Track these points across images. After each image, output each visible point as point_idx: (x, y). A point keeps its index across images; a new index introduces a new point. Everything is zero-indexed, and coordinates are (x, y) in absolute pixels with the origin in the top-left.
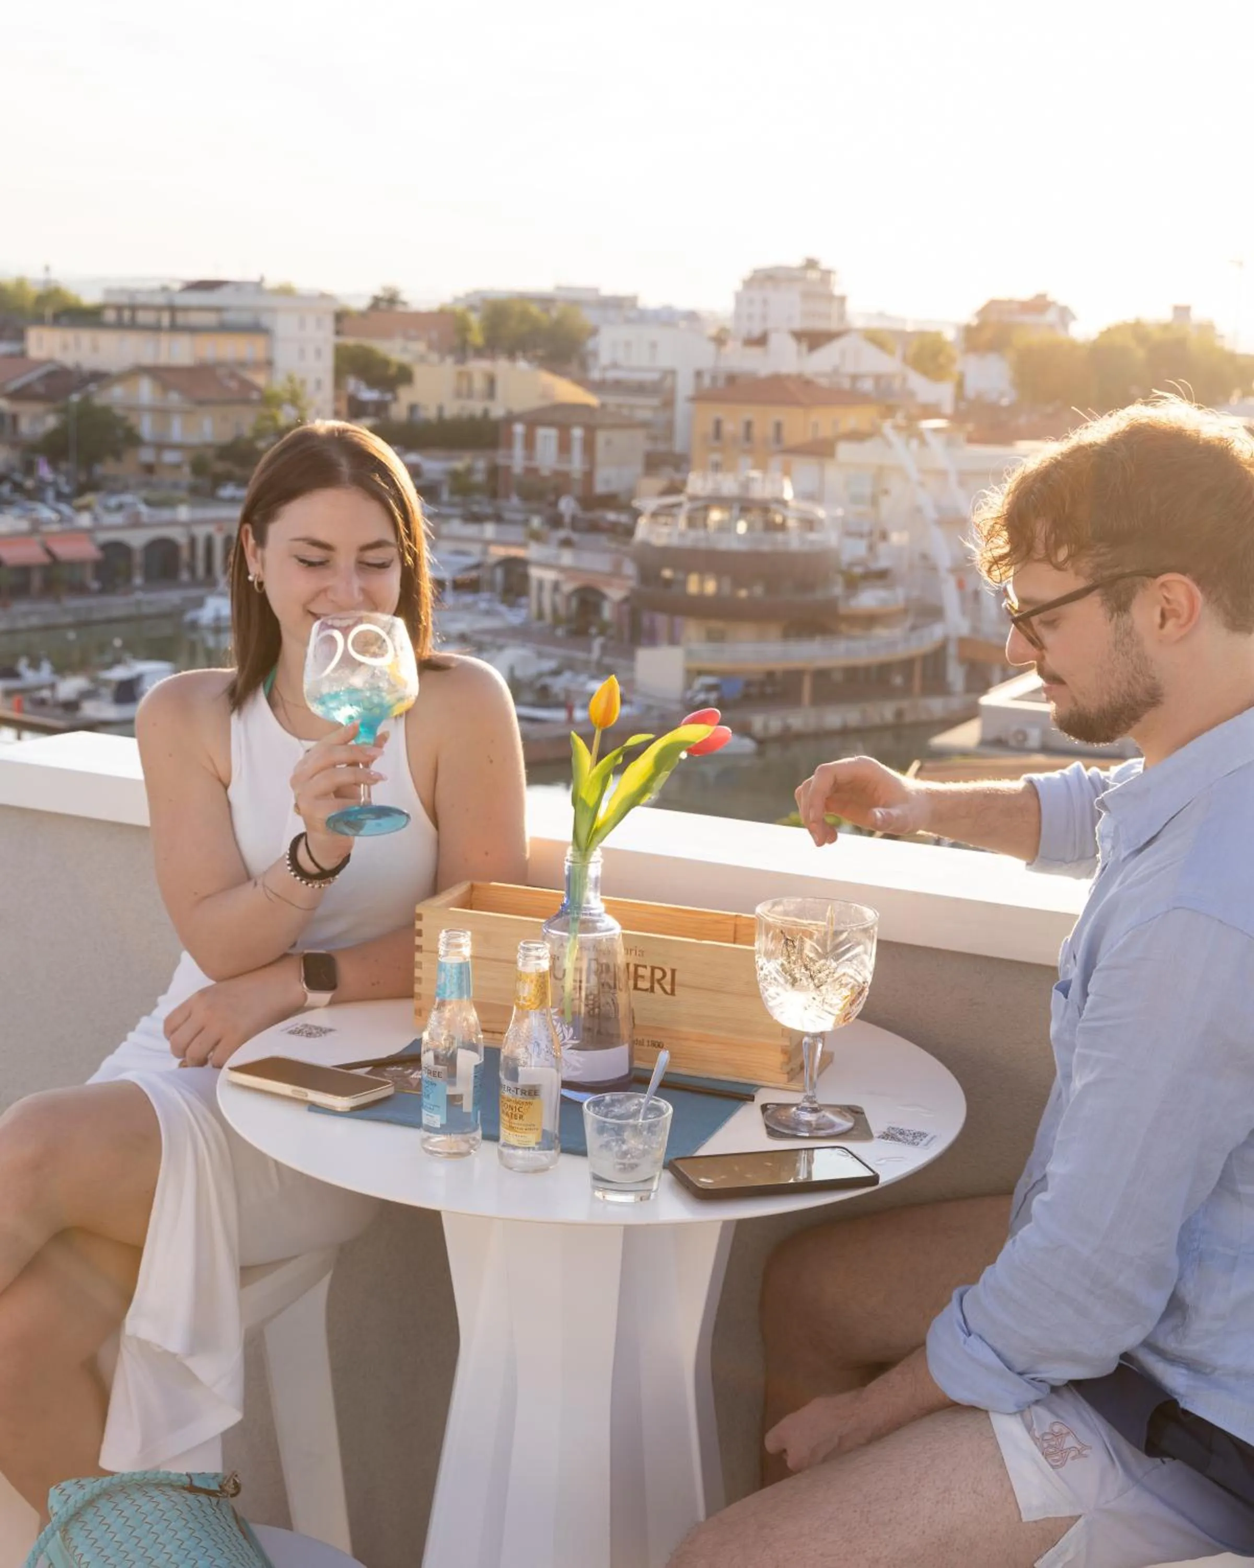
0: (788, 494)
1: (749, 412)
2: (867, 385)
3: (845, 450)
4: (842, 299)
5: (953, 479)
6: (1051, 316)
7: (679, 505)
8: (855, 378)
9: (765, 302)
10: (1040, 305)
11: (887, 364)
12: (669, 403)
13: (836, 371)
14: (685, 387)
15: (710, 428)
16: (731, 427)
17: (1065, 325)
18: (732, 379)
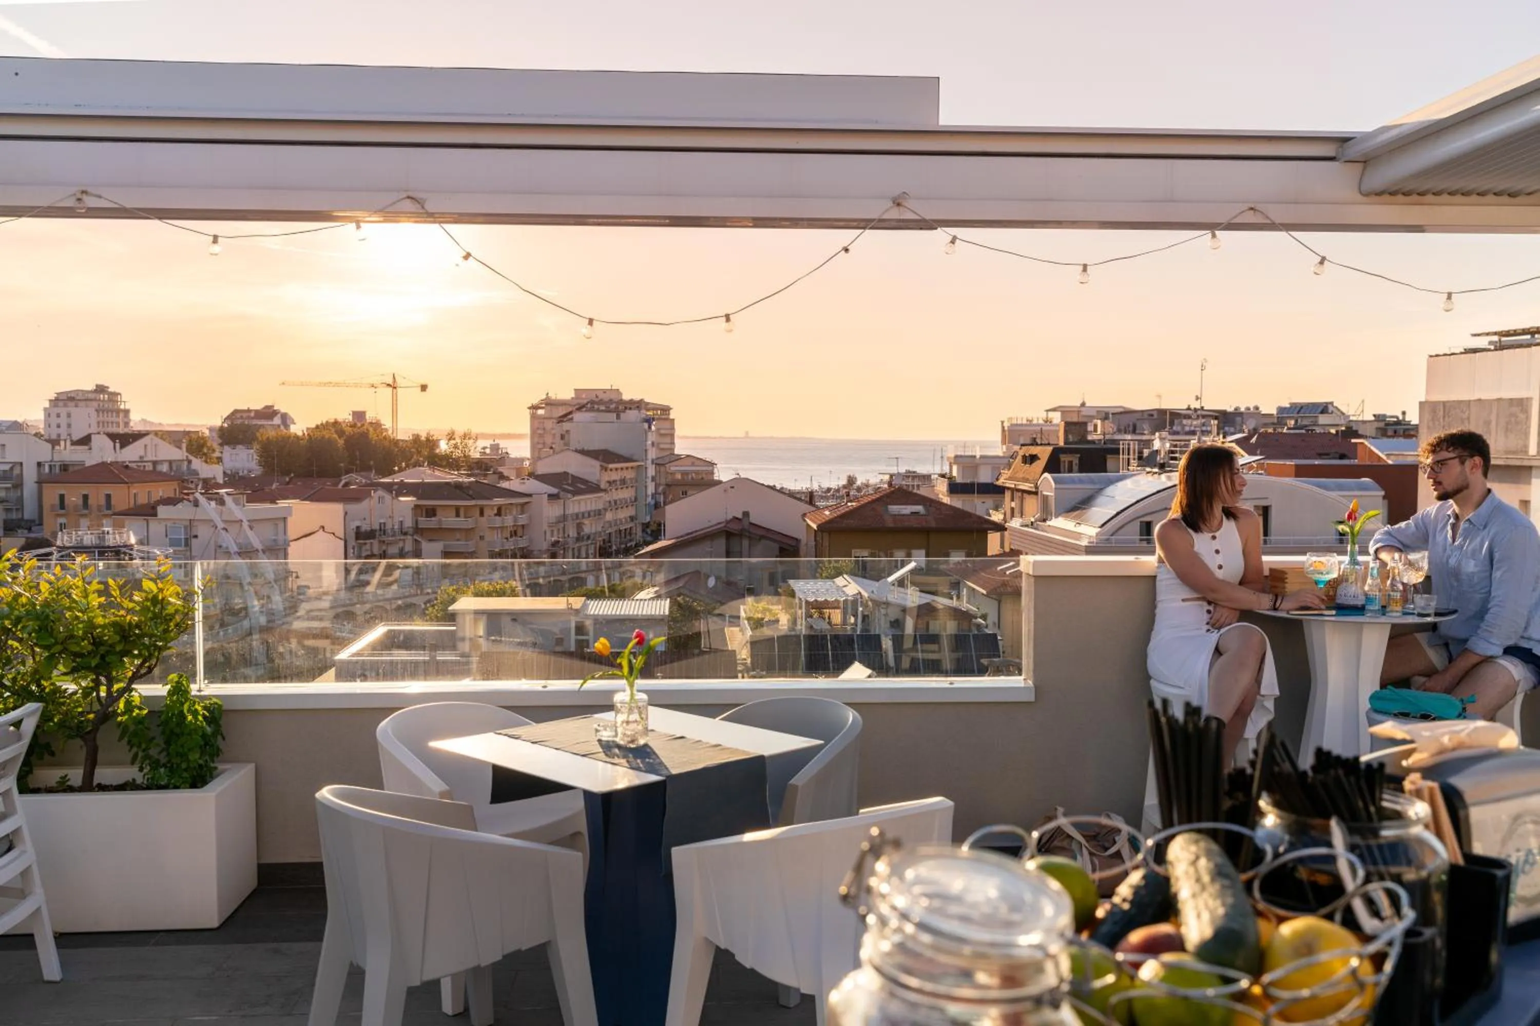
0: (133, 540)
1: (85, 489)
2: (164, 468)
3: (162, 511)
4: (127, 412)
5: (245, 525)
6: (277, 421)
7: (51, 554)
8: (155, 463)
9: (69, 415)
10: (269, 413)
11: (178, 454)
12: (19, 485)
13: (141, 459)
14: (30, 476)
15: (57, 501)
16: (74, 498)
17: (287, 426)
18: (65, 467)
